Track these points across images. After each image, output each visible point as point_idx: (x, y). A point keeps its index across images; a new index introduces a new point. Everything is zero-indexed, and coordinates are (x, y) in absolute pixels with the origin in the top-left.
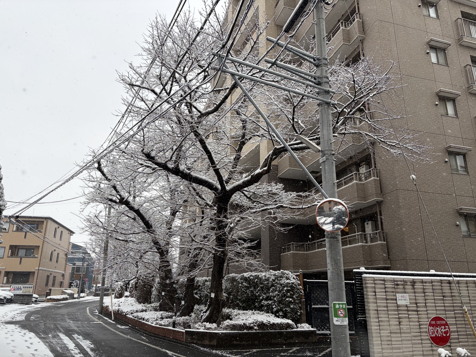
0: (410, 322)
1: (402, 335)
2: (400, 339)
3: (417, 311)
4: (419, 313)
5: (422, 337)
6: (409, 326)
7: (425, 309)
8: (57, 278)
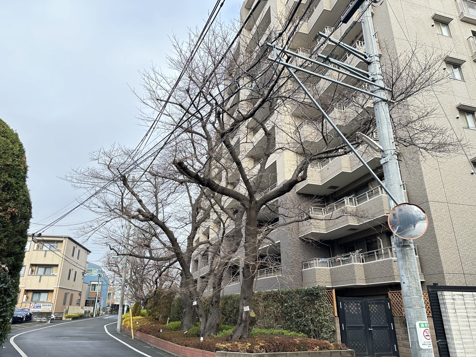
8: (74, 296)
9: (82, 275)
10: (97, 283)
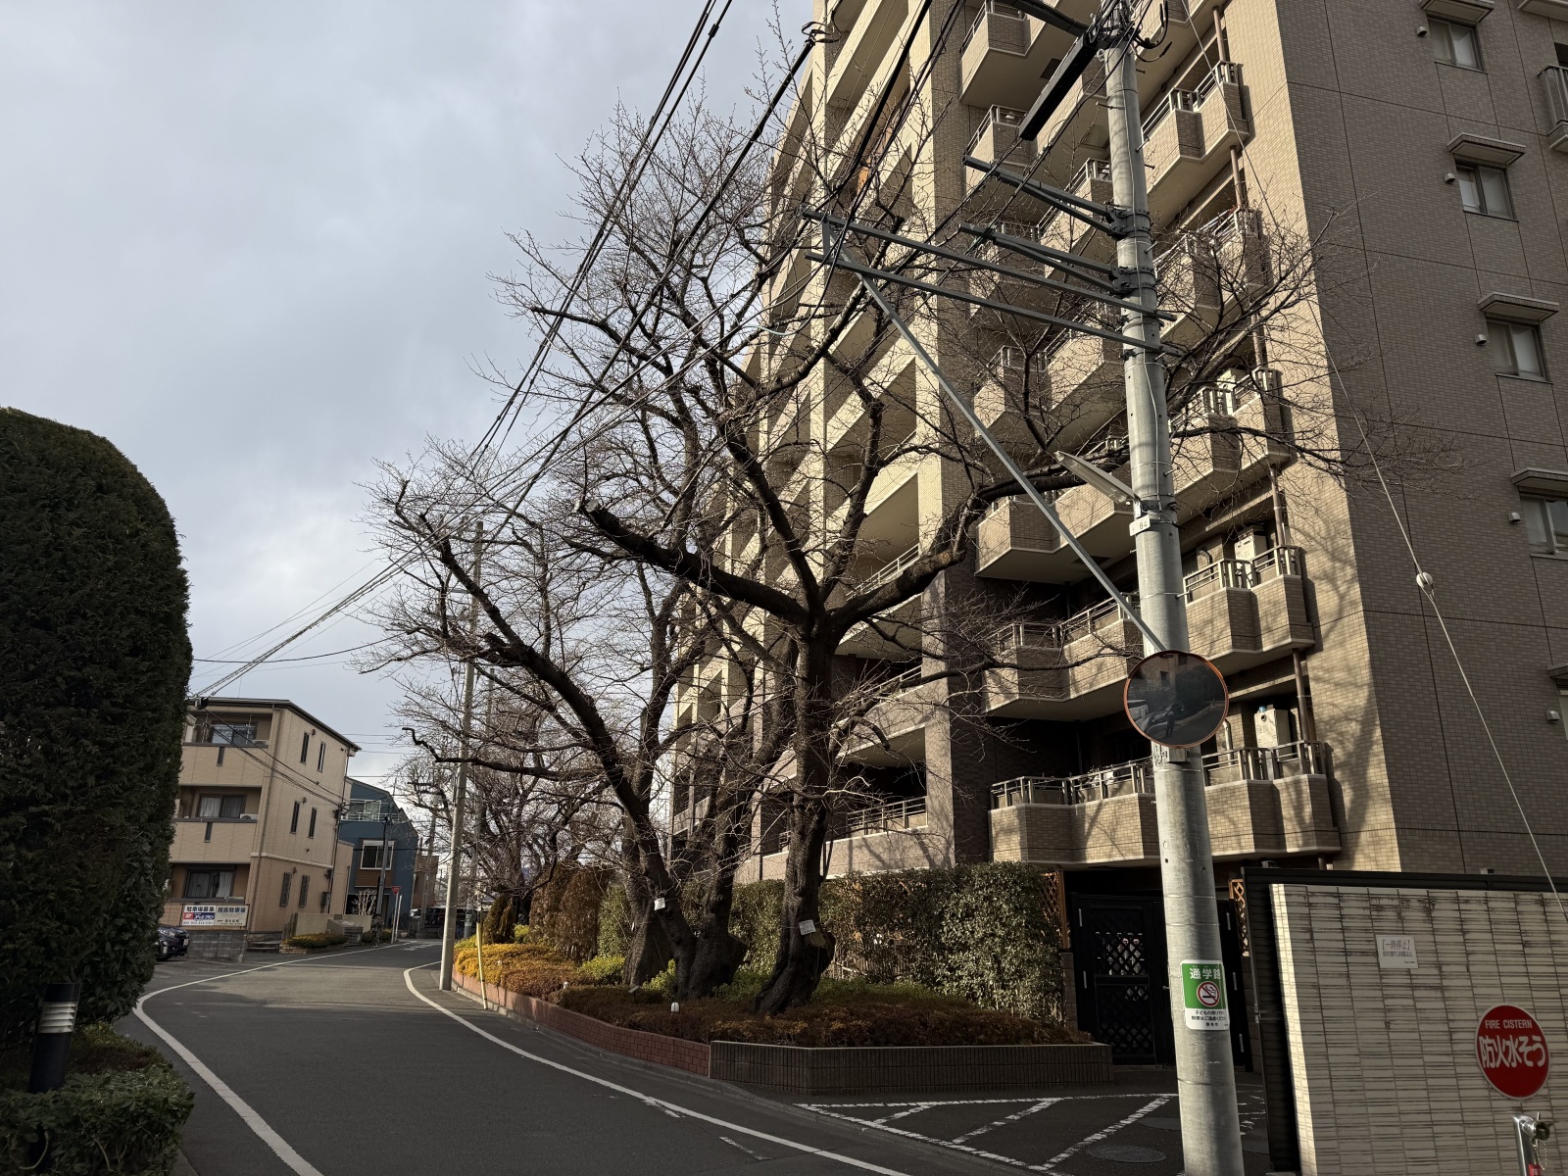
0: (1419, 1021)
1: (1397, 1062)
2: (1389, 1073)
3: (1441, 988)
4: (1447, 994)
5: (1459, 1070)
6: (1415, 1036)
7: (1468, 983)
8: (311, 884)
9: (333, 821)
10: (380, 843)
